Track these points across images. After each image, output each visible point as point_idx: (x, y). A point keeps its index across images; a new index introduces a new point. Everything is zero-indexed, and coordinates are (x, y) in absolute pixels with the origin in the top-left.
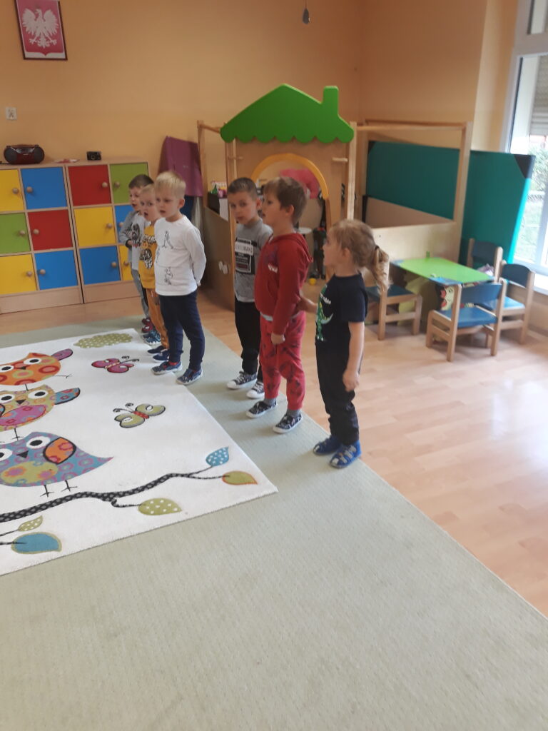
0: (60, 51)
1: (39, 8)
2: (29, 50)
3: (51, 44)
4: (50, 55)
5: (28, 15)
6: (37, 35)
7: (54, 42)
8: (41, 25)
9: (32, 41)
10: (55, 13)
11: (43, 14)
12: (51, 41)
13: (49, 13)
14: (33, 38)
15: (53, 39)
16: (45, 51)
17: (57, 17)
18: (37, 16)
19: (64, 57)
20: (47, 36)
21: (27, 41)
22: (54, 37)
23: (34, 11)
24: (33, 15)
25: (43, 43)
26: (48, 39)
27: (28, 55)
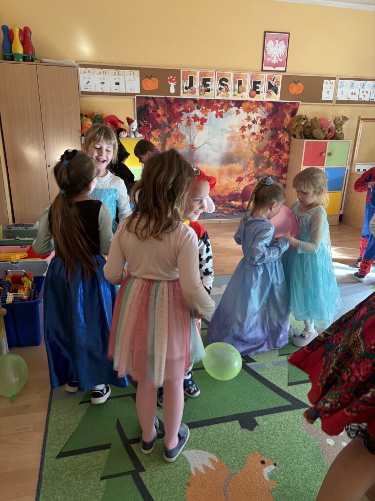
0: (284, 67)
1: (277, 39)
2: (265, 66)
3: (279, 62)
4: (277, 69)
5: (270, 44)
6: (273, 56)
7: (281, 60)
8: (276, 50)
9: (269, 60)
10: (285, 43)
11: (279, 42)
12: (280, 60)
13: (282, 42)
14: (270, 57)
15: (281, 58)
16: (275, 66)
17: (286, 45)
18: (275, 44)
19: (284, 70)
20: (278, 56)
21: (266, 59)
23: (274, 41)
24: (273, 44)
25: (275, 61)
26: (278, 59)
27: (265, 68)
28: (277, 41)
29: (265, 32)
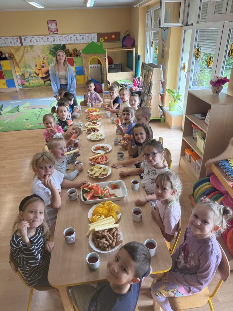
2: (51, 32)
4: (55, 33)
5: (50, 25)
7: (55, 30)
8: (53, 27)
9: (51, 30)
10: (55, 24)
13: (54, 24)
16: (54, 32)
18: (52, 25)
19: (57, 33)
21: (50, 30)
22: (55, 29)
23: (51, 24)
25: (53, 30)
27: (50, 33)
28: (52, 24)
29: (47, 21)
